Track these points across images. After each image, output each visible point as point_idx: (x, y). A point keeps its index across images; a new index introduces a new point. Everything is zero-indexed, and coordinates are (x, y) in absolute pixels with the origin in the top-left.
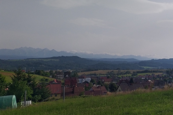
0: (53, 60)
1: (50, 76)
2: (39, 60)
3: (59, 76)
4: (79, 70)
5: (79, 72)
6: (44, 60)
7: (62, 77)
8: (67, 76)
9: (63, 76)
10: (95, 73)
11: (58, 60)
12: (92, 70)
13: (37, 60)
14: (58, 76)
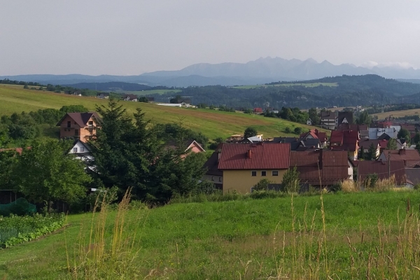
0: (324, 84)
1: (308, 122)
2: (296, 84)
3: (327, 120)
4: (380, 106)
5: (380, 111)
6: (307, 85)
7: (334, 124)
8: (345, 121)
9: (337, 122)
10: (417, 115)
11: (335, 85)
12: (410, 108)
13: (292, 85)
14: (325, 120)
